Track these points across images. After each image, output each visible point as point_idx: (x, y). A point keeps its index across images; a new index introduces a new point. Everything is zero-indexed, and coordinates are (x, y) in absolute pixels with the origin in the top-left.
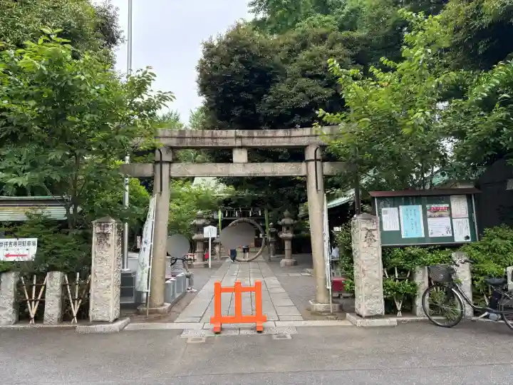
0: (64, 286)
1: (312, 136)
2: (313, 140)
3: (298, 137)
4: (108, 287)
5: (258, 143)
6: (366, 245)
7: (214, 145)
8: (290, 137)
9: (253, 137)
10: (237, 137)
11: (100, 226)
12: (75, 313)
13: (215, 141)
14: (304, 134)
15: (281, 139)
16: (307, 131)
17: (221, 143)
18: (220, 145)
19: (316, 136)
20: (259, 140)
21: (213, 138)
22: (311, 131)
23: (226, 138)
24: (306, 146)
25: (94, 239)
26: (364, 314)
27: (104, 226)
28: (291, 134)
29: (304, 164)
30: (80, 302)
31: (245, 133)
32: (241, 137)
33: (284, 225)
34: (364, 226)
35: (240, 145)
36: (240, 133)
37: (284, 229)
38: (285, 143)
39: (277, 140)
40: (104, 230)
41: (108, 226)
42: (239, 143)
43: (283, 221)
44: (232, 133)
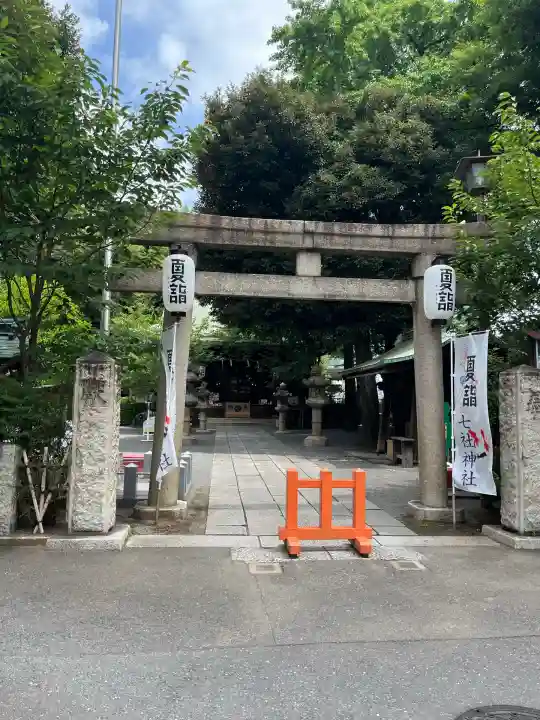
0: (21, 471)
1: (428, 238)
3: (404, 238)
4: (101, 473)
5: (339, 244)
6: (529, 416)
7: (268, 244)
8: (393, 237)
9: (333, 234)
10: (306, 233)
11: (89, 368)
12: (40, 516)
13: (269, 237)
14: (416, 235)
15: (377, 240)
16: (419, 229)
17: (280, 242)
18: (278, 245)
19: (434, 238)
20: (342, 240)
21: (266, 232)
22: (426, 230)
23: (288, 233)
24: (417, 254)
25: (78, 390)
26: (522, 528)
27: (95, 368)
28: (393, 232)
29: (411, 284)
30: (49, 496)
31: (321, 226)
32: (312, 234)
33: (313, 386)
34: (526, 385)
35: (311, 246)
36: (311, 225)
37: (312, 392)
38: (384, 246)
39: (370, 240)
40: (95, 374)
41: (102, 369)
42: (308, 243)
43: (311, 379)
44: (298, 225)
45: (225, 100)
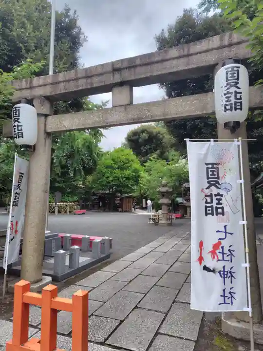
1: (224, 47)
2: (226, 52)
3: (200, 53)
5: (142, 73)
7: (89, 87)
8: (188, 55)
9: (135, 66)
10: (114, 70)
13: (89, 80)
14: (211, 47)
15: (175, 62)
16: (214, 41)
18: (95, 85)
19: (230, 45)
21: (87, 77)
22: (221, 40)
23: (101, 74)
24: (215, 65)
28: (189, 50)
32: (119, 70)
35: (119, 80)
38: (181, 66)
39: (167, 64)
42: (117, 78)
44: (108, 66)
45: (167, 35)
